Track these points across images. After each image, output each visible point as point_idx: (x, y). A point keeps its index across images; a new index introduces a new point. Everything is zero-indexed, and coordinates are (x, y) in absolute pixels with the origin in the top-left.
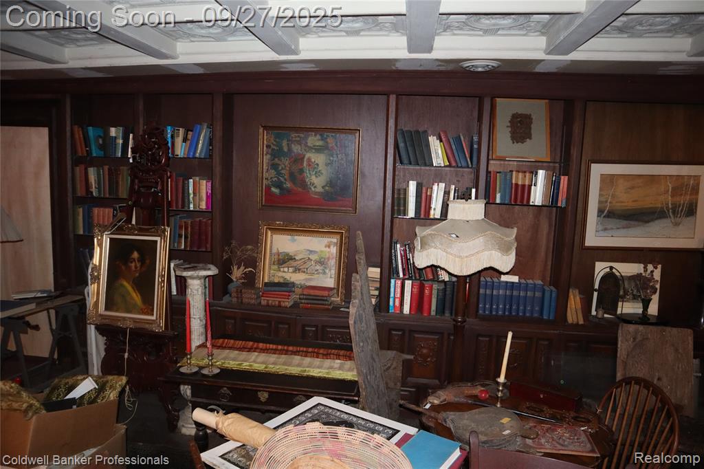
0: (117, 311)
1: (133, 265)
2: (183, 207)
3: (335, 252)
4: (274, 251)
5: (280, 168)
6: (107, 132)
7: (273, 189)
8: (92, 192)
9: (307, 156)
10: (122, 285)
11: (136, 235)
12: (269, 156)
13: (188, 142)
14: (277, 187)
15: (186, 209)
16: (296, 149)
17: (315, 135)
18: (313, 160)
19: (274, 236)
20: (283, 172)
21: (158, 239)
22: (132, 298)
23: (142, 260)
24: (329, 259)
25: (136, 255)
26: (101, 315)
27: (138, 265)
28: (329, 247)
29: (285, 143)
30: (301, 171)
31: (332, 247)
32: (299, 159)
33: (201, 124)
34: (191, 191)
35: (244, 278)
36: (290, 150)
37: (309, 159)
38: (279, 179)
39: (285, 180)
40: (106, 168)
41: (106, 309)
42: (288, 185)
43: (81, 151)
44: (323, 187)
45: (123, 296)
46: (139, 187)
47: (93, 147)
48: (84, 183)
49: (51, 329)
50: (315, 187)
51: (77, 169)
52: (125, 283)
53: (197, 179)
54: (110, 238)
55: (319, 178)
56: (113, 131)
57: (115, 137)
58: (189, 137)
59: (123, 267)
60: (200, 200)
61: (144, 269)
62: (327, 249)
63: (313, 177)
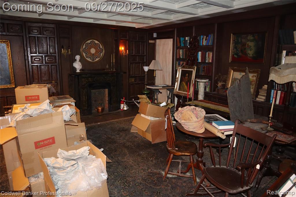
0: (181, 91)
1: (186, 77)
2: (204, 61)
3: (255, 79)
4: (234, 78)
5: (238, 48)
6: (185, 39)
7: (235, 56)
8: (180, 57)
9: (247, 44)
10: (183, 84)
11: (188, 69)
12: (234, 44)
13: (207, 40)
14: (236, 55)
15: (205, 62)
16: (243, 40)
17: (251, 35)
18: (249, 45)
19: (234, 73)
20: (239, 49)
21: (193, 70)
22: (185, 87)
23: (188, 76)
24: (252, 81)
25: (187, 75)
26: (177, 92)
27: (187, 78)
28: (253, 77)
29: (240, 39)
30: (245, 49)
31: (254, 77)
32: (244, 45)
33: (211, 34)
34: (207, 56)
35: (222, 86)
36: (241, 41)
37: (248, 44)
38: (237, 52)
39: (239, 52)
40: (185, 49)
41: (179, 90)
42: (240, 54)
43: (178, 45)
44: (252, 55)
45: (183, 87)
46: (190, 55)
47: (182, 44)
48: (179, 54)
49: (167, 96)
50: (250, 55)
51: (178, 50)
52: (184, 83)
53: (209, 52)
54: (182, 70)
55: (251, 51)
56: (187, 38)
57: (187, 40)
58: (207, 38)
59: (184, 78)
60: (210, 59)
61: (189, 79)
62: (252, 78)
63: (249, 51)
